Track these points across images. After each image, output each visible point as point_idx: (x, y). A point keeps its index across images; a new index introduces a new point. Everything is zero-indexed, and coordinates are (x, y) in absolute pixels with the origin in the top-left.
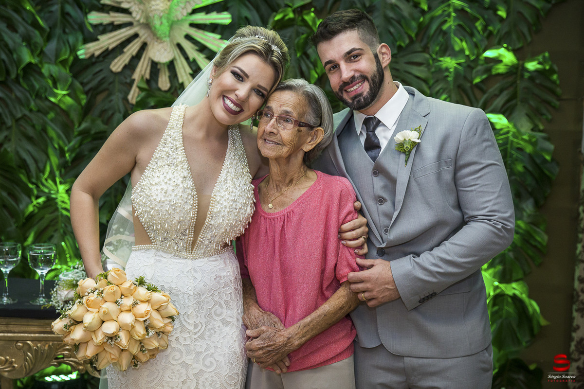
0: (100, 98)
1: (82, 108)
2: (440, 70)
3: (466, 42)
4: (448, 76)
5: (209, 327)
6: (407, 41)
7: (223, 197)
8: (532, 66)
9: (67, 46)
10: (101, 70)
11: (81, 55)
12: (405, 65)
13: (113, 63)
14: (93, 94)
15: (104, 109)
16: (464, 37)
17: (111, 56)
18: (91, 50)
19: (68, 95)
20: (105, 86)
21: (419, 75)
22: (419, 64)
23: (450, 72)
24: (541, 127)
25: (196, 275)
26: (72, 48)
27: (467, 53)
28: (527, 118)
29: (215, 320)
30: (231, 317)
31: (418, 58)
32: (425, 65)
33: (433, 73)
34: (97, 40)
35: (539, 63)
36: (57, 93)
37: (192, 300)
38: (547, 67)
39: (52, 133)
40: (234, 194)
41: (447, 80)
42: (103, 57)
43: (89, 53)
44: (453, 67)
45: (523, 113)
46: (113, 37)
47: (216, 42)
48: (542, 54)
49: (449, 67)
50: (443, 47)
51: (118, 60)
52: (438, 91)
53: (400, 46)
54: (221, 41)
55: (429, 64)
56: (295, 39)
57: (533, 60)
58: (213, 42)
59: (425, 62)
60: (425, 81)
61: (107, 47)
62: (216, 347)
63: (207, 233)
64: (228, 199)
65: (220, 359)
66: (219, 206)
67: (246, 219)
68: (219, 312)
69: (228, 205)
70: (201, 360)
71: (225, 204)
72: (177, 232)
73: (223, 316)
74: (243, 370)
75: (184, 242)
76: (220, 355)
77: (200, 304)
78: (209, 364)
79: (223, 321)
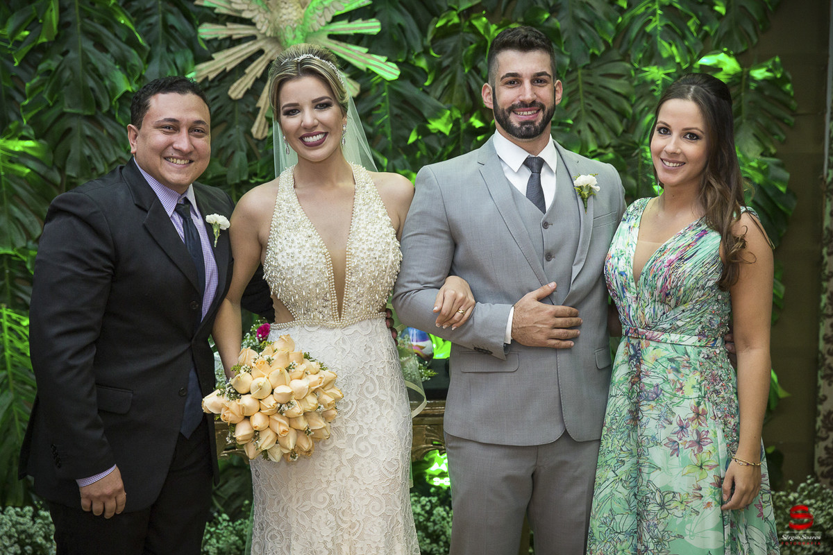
0: (217, 132)
2: (645, 83)
3: (676, 47)
4: (654, 90)
5: (360, 406)
6: (603, 49)
8: (759, 74)
9: (174, 67)
10: (218, 97)
12: (601, 78)
13: (232, 88)
15: (221, 146)
16: (674, 40)
17: (228, 78)
18: (204, 73)
20: (222, 116)
21: (618, 90)
22: (618, 76)
23: (657, 86)
24: (773, 151)
25: (345, 347)
26: (181, 70)
27: (678, 60)
28: (755, 140)
29: (367, 398)
30: (384, 395)
31: (618, 68)
32: (625, 78)
33: (636, 86)
34: (212, 59)
35: (769, 70)
37: (341, 375)
38: (779, 76)
40: (369, 242)
41: (653, 95)
42: (219, 81)
43: (201, 76)
44: (661, 79)
45: (750, 134)
46: (232, 55)
47: (363, 58)
48: (772, 59)
49: (656, 79)
50: (647, 54)
51: (239, 84)
52: (643, 110)
53: (593, 55)
54: (368, 55)
55: (630, 76)
56: (463, 50)
57: (760, 67)
58: (358, 56)
59: (625, 73)
60: (627, 97)
61: (224, 67)
62: (370, 430)
63: (350, 294)
64: (363, 249)
65: (375, 442)
66: (355, 260)
67: (391, 267)
68: (370, 390)
69: (365, 256)
70: (354, 444)
71: (362, 255)
72: (318, 299)
73: (376, 394)
74: (402, 456)
75: (328, 309)
76: (375, 438)
77: (351, 379)
78: (363, 449)
79: (376, 399)
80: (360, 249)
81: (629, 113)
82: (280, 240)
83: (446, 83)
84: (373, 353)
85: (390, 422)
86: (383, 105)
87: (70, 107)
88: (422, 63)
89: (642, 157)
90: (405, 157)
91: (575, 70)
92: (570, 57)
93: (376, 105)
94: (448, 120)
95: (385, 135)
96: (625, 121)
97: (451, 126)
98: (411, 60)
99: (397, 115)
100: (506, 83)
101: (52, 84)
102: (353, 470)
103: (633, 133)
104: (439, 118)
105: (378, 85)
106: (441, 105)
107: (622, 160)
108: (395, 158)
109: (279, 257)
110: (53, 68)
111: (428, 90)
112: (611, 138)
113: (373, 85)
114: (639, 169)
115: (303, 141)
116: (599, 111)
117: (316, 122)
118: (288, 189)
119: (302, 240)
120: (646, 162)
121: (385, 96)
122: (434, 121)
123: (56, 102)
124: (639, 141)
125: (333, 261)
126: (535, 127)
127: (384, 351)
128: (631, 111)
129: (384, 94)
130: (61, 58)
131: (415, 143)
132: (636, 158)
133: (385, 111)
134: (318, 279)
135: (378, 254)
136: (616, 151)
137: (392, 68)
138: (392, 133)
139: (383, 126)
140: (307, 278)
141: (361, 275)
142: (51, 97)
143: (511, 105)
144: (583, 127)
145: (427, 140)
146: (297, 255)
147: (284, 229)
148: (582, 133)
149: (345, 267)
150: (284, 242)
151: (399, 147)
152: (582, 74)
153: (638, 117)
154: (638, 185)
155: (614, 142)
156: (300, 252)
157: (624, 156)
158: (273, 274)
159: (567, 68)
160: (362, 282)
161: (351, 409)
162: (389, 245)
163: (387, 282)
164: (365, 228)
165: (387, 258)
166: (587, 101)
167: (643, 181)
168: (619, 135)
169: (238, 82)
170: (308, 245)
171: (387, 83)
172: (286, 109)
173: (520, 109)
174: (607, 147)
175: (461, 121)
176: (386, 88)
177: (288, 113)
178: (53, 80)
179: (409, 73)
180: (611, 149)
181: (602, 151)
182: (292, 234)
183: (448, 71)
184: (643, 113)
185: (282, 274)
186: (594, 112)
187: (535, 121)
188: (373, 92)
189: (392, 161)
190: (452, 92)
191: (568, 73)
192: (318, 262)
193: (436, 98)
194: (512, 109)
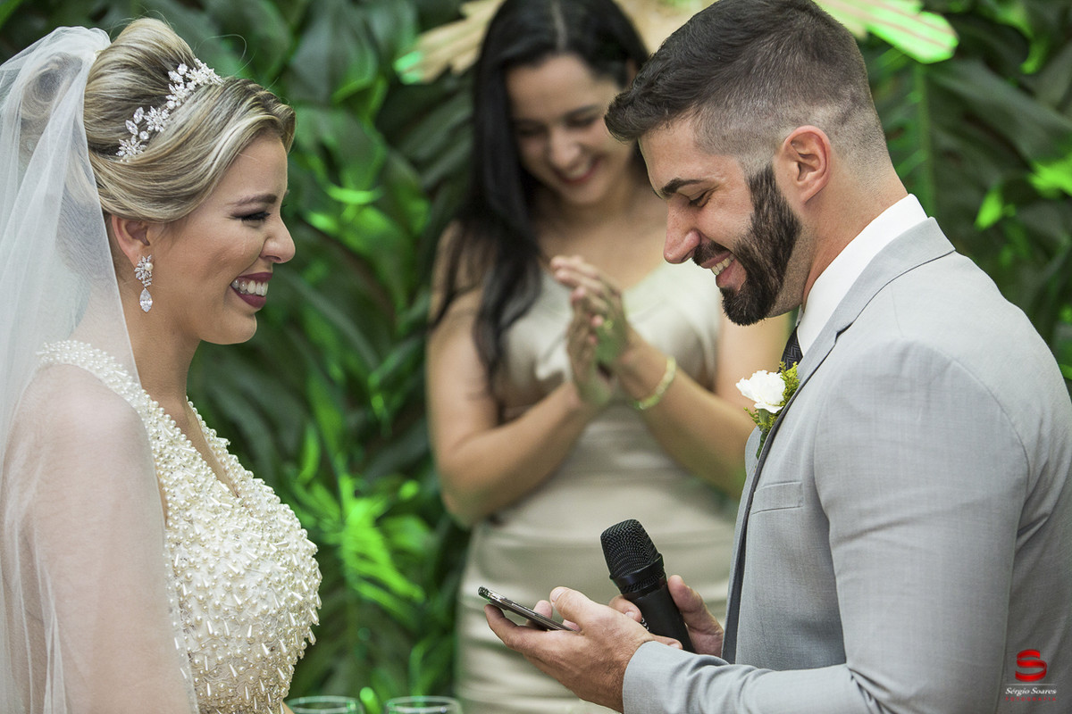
1: (417, 243)
9: (367, 44)
11: (411, 70)
18: (443, 53)
19: (374, 205)
26: (382, 49)
34: (463, 17)
36: (341, 201)
39: (321, 332)
43: (434, 64)
88: (1016, 15)
98: (984, 6)
99: (949, 153)
111: (1031, 85)
137: (933, 28)
171: (922, 70)
176: (920, 84)
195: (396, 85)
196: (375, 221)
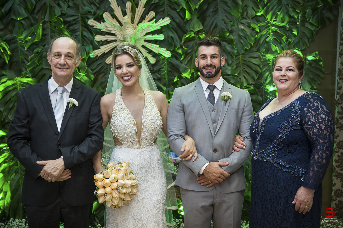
0: (100, 76)
1: (92, 81)
2: (266, 61)
3: (278, 47)
4: (269, 63)
5: (146, 179)
6: (250, 47)
7: (146, 119)
8: (310, 58)
9: (85, 51)
10: (101, 63)
11: (91, 56)
12: (249, 58)
13: (107, 60)
14: (97, 74)
15: (102, 82)
16: (277, 44)
17: (105, 56)
18: (96, 54)
19: (85, 75)
20: (102, 70)
21: (255, 63)
22: (255, 58)
23: (270, 61)
24: (315, 87)
25: (141, 156)
26: (87, 52)
27: (279, 52)
28: (308, 83)
29: (149, 176)
30: (155, 174)
31: (255, 55)
32: (258, 58)
33: (262, 62)
34: (100, 48)
35: (314, 57)
36: (80, 75)
37: (139, 166)
38: (318, 59)
40: (151, 117)
41: (269, 65)
42: (102, 57)
43: (95, 55)
44: (272, 59)
45: (306, 81)
46: (107, 47)
47: (157, 49)
48: (315, 52)
49: (270, 59)
50: (267, 49)
51: (110, 58)
52: (265, 71)
53: (246, 49)
54: (159, 48)
55: (260, 58)
56: (195, 47)
57: (311, 55)
58: (155, 48)
59: (258, 57)
60: (259, 66)
61: (104, 52)
62: (149, 188)
63: (143, 136)
64: (149, 119)
65: (151, 193)
66: (146, 123)
67: (159, 126)
68: (150, 172)
69: (149, 122)
70: (143, 193)
71: (148, 121)
72: (131, 138)
73: (152, 174)
74: (162, 198)
75: (135, 141)
76: (151, 191)
77: (143, 169)
78: (147, 195)
79: (152, 176)
80: (147, 119)
81: (259, 72)
82: (116, 116)
83: (189, 59)
84: (151, 159)
85: (157, 185)
86: (164, 67)
87: (45, 66)
88: (180, 51)
89: (265, 89)
90: (173, 87)
91: (239, 55)
92: (237, 50)
93: (162, 67)
94: (189, 73)
95: (165, 78)
96: (258, 75)
97: (190, 75)
98: (176, 50)
99: (170, 71)
100: (202, 58)
101: (39, 57)
102: (143, 204)
103: (261, 80)
104: (186, 72)
105: (163, 59)
106: (187, 67)
107: (257, 90)
108: (169, 87)
109: (116, 122)
110: (39, 51)
111: (182, 62)
112: (252, 81)
113: (161, 59)
114: (263, 93)
115: (123, 79)
116: (248, 71)
117: (127, 72)
118: (119, 96)
119: (125, 115)
120: (266, 91)
121: (165, 64)
122: (184, 73)
123: (40, 64)
124: (263, 82)
125: (137, 123)
126: (212, 74)
127: (156, 158)
128: (260, 71)
129: (165, 63)
130: (43, 47)
131: (177, 82)
132: (262, 89)
133: (165, 69)
134: (131, 130)
135: (154, 121)
136: (254, 86)
137: (168, 53)
138: (168, 78)
139: (165, 75)
140: (127, 130)
141: (148, 129)
142: (38, 62)
143: (203, 66)
144: (242, 77)
145: (181, 80)
146: (123, 121)
147: (118, 111)
148: (241, 79)
149: (141, 126)
150: (118, 116)
151: (170, 83)
152: (242, 57)
153: (263, 73)
154: (263, 99)
155: (253, 83)
156: (124, 120)
157: (257, 89)
158: (114, 128)
159: (236, 54)
160: (148, 131)
161: (142, 180)
162: (158, 118)
163: (157, 132)
164: (149, 111)
165: (158, 122)
166: (243, 67)
167: (264, 98)
168: (255, 80)
169: (109, 57)
170: (127, 117)
171: (166, 59)
172: (117, 66)
173: (206, 68)
174: (251, 85)
175: (194, 73)
176: (166, 61)
177: (118, 68)
178: (39, 56)
179: (175, 55)
180: (252, 86)
181: (249, 86)
182: (121, 113)
183: (190, 55)
184: (265, 72)
185: (117, 128)
186: (246, 71)
187: (212, 72)
188: (161, 62)
189: (168, 89)
190: (191, 63)
191: (236, 56)
192: (131, 124)
193: (185, 65)
194: (204, 68)
195: (89, 58)
196: (85, 78)
